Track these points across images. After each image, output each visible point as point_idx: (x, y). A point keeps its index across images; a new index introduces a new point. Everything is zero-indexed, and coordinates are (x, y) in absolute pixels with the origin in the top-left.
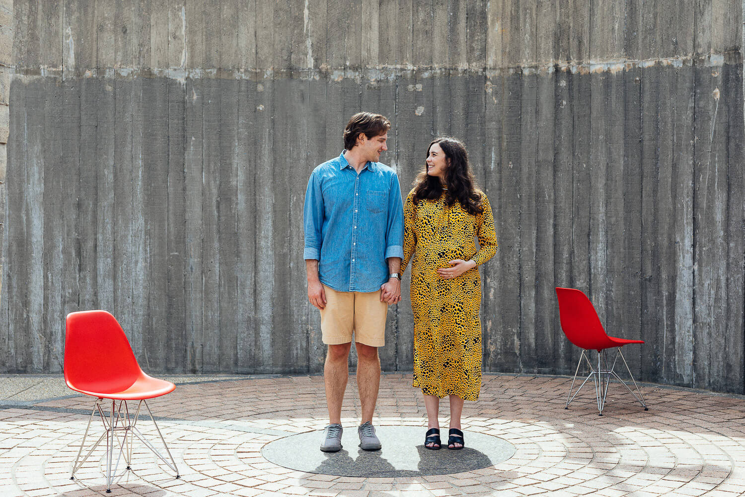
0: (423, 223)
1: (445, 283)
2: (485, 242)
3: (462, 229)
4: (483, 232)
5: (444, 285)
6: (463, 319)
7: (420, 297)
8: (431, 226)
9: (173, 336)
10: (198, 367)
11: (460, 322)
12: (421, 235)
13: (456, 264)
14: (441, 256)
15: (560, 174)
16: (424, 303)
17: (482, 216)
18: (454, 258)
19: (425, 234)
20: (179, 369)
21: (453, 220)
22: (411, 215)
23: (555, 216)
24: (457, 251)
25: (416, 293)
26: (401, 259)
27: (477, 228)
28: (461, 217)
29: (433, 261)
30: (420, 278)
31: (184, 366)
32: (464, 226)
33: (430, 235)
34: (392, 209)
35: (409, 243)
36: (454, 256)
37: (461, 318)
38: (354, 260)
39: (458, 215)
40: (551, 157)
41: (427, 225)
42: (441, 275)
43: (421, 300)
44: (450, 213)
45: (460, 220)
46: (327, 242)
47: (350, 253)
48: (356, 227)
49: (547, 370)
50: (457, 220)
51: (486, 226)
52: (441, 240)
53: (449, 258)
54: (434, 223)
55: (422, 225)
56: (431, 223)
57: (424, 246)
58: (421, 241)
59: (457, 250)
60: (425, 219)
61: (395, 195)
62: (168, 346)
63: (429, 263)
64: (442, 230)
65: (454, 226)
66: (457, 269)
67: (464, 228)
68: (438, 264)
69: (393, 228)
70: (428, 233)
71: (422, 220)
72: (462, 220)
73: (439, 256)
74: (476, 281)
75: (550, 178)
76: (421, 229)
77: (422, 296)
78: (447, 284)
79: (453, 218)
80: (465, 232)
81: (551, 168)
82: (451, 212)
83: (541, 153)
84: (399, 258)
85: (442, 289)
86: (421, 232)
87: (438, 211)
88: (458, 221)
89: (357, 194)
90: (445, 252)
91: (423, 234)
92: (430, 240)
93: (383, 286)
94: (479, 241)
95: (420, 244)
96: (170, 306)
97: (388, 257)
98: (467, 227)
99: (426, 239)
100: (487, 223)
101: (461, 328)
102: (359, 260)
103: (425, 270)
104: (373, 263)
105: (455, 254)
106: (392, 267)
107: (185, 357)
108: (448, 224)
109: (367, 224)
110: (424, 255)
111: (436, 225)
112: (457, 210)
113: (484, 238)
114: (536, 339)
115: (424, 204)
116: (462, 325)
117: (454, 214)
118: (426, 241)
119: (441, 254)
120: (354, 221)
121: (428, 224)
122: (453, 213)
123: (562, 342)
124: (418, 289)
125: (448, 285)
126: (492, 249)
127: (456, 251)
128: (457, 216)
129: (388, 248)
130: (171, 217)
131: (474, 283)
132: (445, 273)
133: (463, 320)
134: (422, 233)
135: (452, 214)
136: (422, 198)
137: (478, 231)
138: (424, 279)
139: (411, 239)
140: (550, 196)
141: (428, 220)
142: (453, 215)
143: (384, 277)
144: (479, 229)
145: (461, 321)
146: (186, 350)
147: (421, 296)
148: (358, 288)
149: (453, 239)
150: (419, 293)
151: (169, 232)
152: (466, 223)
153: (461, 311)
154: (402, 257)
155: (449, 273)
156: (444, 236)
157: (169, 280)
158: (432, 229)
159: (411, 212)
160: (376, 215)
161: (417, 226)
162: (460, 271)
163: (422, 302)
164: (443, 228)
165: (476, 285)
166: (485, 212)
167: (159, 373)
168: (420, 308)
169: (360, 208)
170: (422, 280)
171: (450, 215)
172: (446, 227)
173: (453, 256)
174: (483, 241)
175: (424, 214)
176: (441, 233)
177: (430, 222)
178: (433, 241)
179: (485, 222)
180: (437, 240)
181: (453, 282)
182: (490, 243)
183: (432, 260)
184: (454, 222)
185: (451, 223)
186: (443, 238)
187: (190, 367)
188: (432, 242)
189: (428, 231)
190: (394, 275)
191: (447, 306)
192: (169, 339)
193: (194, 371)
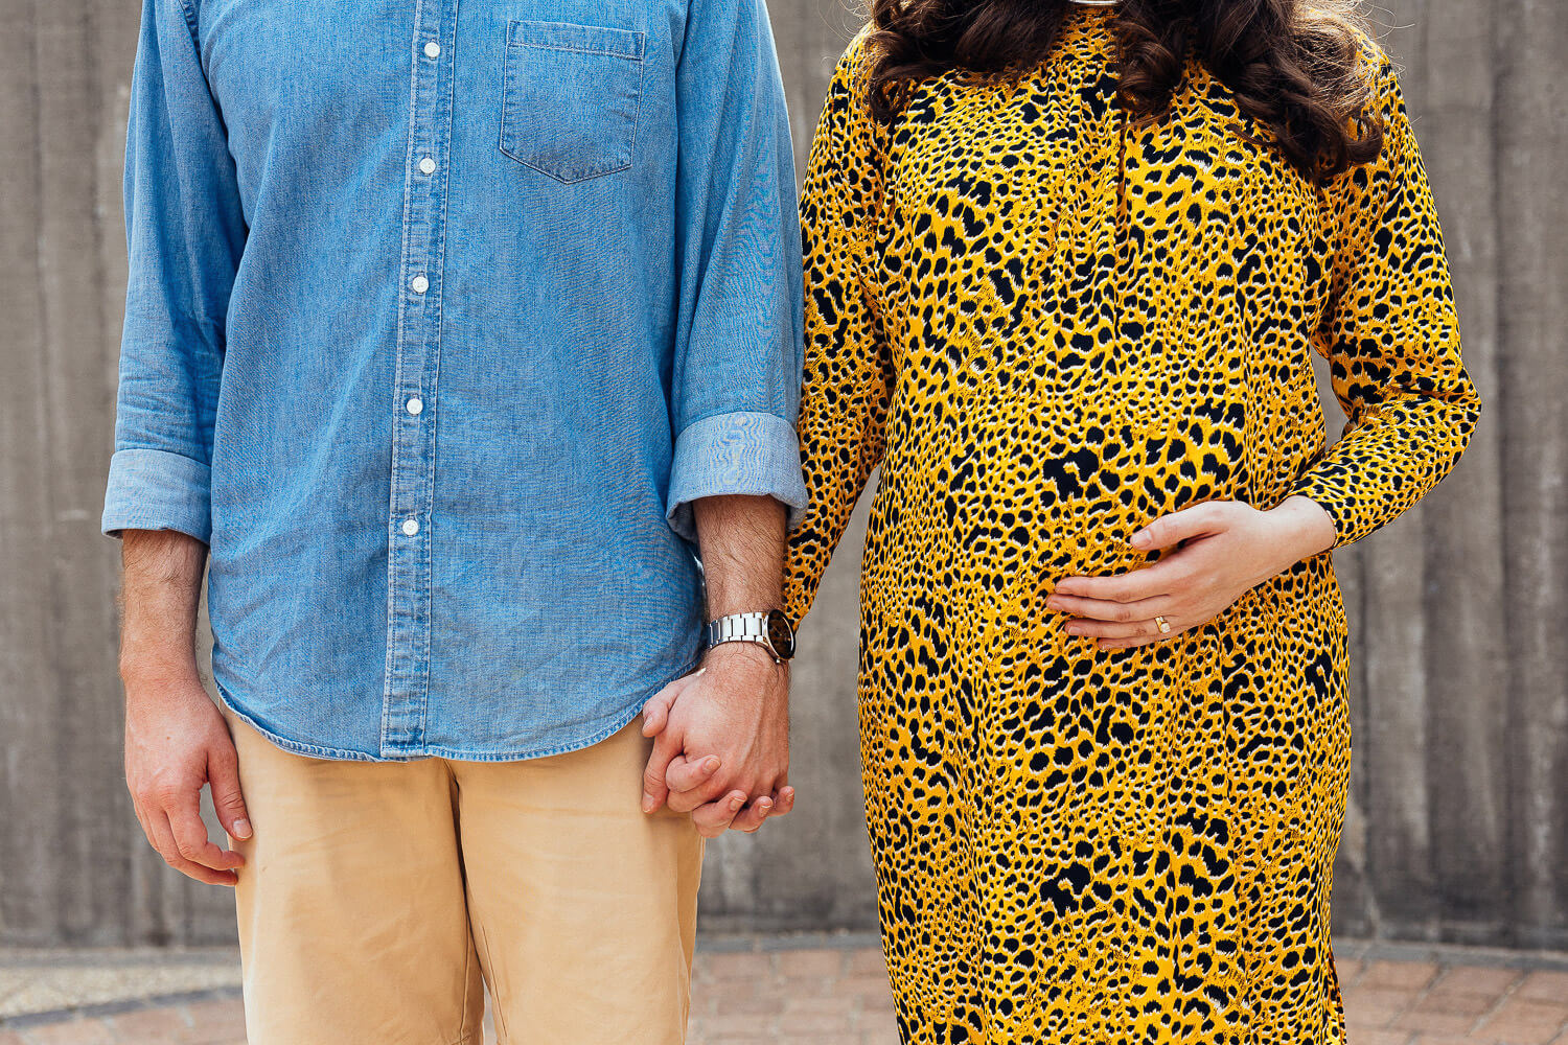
0: (931, 242)
1: (1094, 690)
2: (1383, 375)
3: (1225, 270)
4: (1368, 310)
5: (1087, 699)
6: (1226, 946)
7: (920, 773)
8: (993, 256)
9: (82, 812)
10: (173, 923)
11: (1196, 970)
12: (918, 324)
13: (1182, 546)
14: (1068, 485)
15: (1520, 157)
16: (949, 820)
17: (1361, 194)
18: (1171, 495)
19: (951, 320)
20: (108, 931)
21: (1150, 210)
22: (857, 196)
23: (1503, 326)
24: (1189, 441)
25: (895, 745)
26: (787, 510)
27: (1326, 274)
28: (1211, 182)
29: (1008, 519)
30: (917, 641)
31: (125, 921)
32: (1238, 254)
33: (981, 326)
34: (707, 158)
35: (847, 389)
36: (1172, 483)
37: (1205, 939)
38: (410, 527)
39: (1191, 171)
40: (1479, 90)
41: (959, 248)
42: (1073, 629)
43: (930, 792)
44: (1132, 163)
45: (1208, 206)
46: (242, 408)
47: (378, 473)
48: (421, 284)
49: (1479, 929)
50: (1182, 206)
51: (1394, 262)
52: (1073, 360)
53: (1127, 497)
54: (1008, 235)
55: (926, 253)
56: (989, 232)
57: (939, 409)
58: (924, 373)
59: (1185, 437)
60: (943, 205)
61: (721, 60)
62: (64, 848)
63: (978, 531)
64: (1076, 285)
65: (1161, 253)
66: (1200, 574)
67: (1237, 266)
68: (1045, 545)
69: (719, 293)
70: (969, 307)
71: (925, 221)
72: (1220, 204)
73: (1051, 485)
74: (1324, 660)
75: (1480, 177)
76: (922, 285)
77: (938, 768)
78: (1116, 688)
79: (1153, 197)
80: (1240, 299)
81: (1480, 137)
82: (1135, 150)
83: (1436, 77)
84: (769, 498)
85: (1074, 732)
86: (922, 303)
87: (1041, 149)
88: (1194, 212)
89: (432, 50)
90: (1096, 448)
91: (937, 318)
92: (981, 363)
93: (654, 708)
94: (1338, 370)
95: (913, 395)
96: (66, 703)
97: (691, 497)
98: (1254, 261)
99: (954, 353)
100: (1401, 241)
101: (1204, 1008)
102: (447, 526)
103: (948, 581)
104: (551, 543)
105: (1173, 467)
106: (722, 568)
107: (124, 888)
108: (1119, 239)
109: (503, 258)
110: (943, 475)
111: (1023, 245)
112: (1180, 132)
113: (1376, 353)
114: (1433, 811)
115: (939, 106)
116: (1215, 992)
117: (1159, 165)
118: (954, 370)
119: (1071, 467)
120: (414, 242)
121: (970, 241)
122: (1151, 155)
123: (1540, 822)
124: (909, 715)
125: (1123, 698)
126: (1440, 425)
127: (1178, 449)
128: (1184, 182)
129: (689, 436)
130: (59, 384)
131: (1311, 674)
132: (1108, 611)
133: (1220, 956)
134: (928, 313)
135: (1146, 167)
136: (931, 72)
137: (1334, 298)
138: (941, 650)
139: (863, 365)
140: (1477, 247)
141: (969, 214)
142: (1154, 176)
143: (660, 640)
144: (1339, 288)
145: (1205, 960)
146: (127, 865)
147: (930, 770)
148: (442, 730)
149: (1157, 348)
150: (916, 743)
151: (51, 438)
152: (1252, 228)
153: (1202, 887)
154: (789, 487)
155: (1140, 610)
156: (1094, 331)
157: (58, 610)
158: (996, 275)
159: (854, 177)
160: (569, 193)
161: (894, 263)
162: (1220, 586)
163: (941, 809)
164: (1081, 270)
165: (1321, 689)
166: (1381, 163)
167: (38, 945)
168: (925, 847)
169: (451, 143)
170: (932, 653)
171: (1128, 173)
172: (1108, 260)
173: (1160, 482)
174: (1371, 369)
175: (940, 176)
176: (1070, 307)
177: (980, 227)
178: (1005, 366)
179: (1384, 238)
180: (1041, 359)
181: (1157, 674)
182: (1426, 384)
183: (1001, 509)
184: (1160, 225)
185: (1137, 233)
186: (1083, 342)
187: (144, 923)
188: (1004, 377)
189: (965, 294)
190: (743, 626)
191: (1101, 862)
192: (67, 826)
193: (160, 939)
